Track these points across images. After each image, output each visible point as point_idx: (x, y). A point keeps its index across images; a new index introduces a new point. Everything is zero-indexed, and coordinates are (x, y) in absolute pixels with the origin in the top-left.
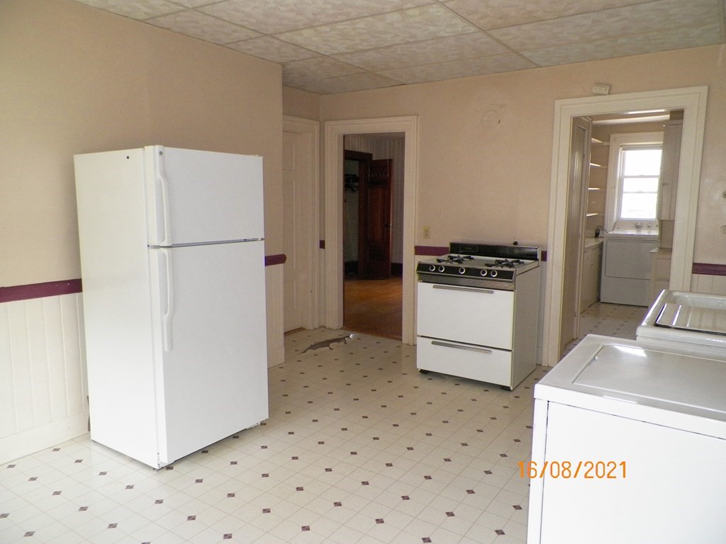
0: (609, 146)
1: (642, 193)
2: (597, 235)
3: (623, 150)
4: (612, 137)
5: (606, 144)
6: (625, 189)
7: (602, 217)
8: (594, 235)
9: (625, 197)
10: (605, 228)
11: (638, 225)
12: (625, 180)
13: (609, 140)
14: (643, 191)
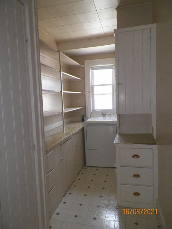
0: (84, 67)
1: (104, 94)
2: (83, 120)
3: (92, 70)
4: (85, 61)
5: (83, 66)
6: (95, 93)
7: (84, 109)
8: (81, 120)
9: (96, 97)
10: (87, 116)
11: (104, 113)
12: (95, 87)
13: (84, 64)
14: (105, 93)
